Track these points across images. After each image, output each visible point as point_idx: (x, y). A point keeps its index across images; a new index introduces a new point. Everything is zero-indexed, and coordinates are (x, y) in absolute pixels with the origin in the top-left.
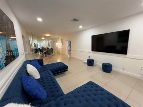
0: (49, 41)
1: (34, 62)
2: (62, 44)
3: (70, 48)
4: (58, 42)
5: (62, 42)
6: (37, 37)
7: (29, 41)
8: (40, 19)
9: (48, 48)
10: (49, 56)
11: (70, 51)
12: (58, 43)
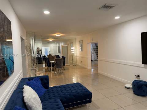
0: (59, 43)
1: (35, 81)
2: (82, 49)
3: (96, 56)
4: (74, 46)
5: (82, 46)
6: (42, 39)
7: (30, 44)
8: (47, 12)
9: (57, 56)
10: (59, 69)
11: (95, 62)
12: (74, 48)
